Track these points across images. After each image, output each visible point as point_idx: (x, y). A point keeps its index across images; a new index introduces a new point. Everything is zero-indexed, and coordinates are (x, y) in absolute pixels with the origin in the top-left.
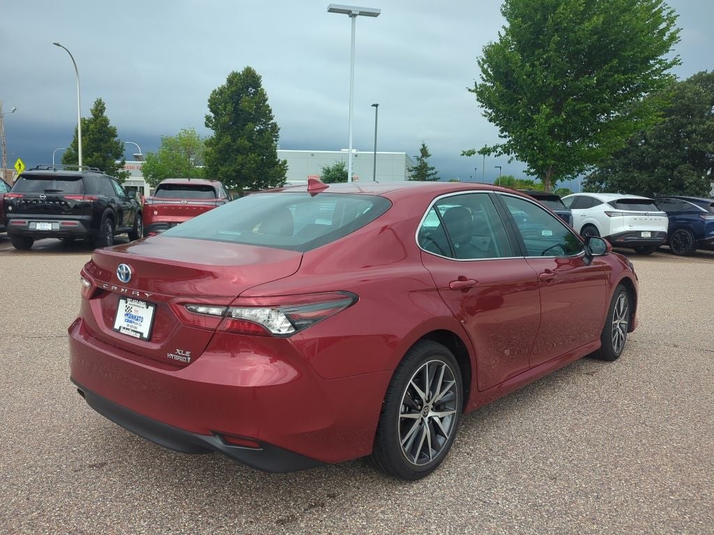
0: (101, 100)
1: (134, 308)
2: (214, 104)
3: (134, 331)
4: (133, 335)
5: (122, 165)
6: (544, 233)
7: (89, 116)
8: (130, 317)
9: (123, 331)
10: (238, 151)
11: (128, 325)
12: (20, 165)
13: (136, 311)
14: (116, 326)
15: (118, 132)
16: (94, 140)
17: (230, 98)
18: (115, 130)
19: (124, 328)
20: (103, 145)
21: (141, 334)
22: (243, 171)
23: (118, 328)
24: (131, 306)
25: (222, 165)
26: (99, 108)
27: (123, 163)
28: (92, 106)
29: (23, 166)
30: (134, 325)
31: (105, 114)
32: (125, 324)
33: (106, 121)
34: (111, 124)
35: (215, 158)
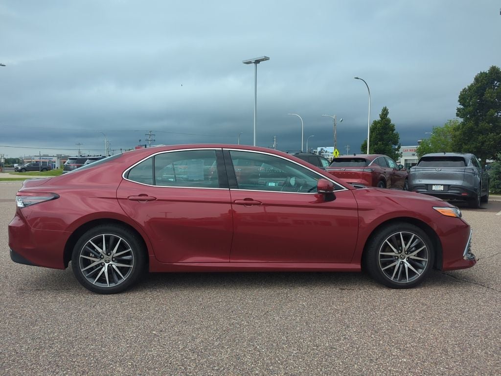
0: (386, 108)
2: (463, 99)
5: (398, 150)
6: (270, 184)
7: (378, 118)
10: (480, 132)
12: (336, 152)
15: (395, 127)
16: (380, 134)
17: (476, 92)
18: (394, 126)
20: (385, 137)
22: (483, 147)
25: (466, 144)
26: (385, 113)
27: (399, 147)
28: (380, 113)
29: (338, 153)
31: (388, 116)
33: (389, 121)
34: (392, 122)
35: (460, 139)
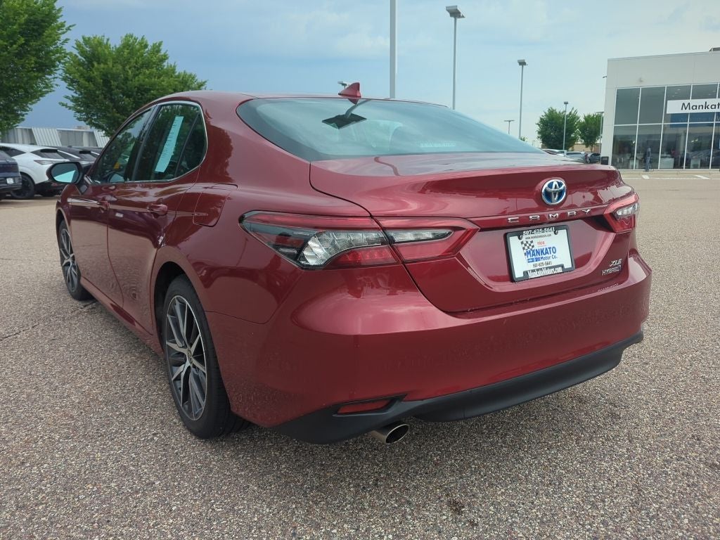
1: (536, 241)
3: (550, 268)
4: (551, 273)
8: (533, 254)
9: (531, 275)
11: (535, 266)
13: (539, 243)
14: (518, 274)
19: (533, 271)
21: (562, 266)
23: (522, 275)
24: (529, 241)
30: (544, 262)
32: (530, 267)
